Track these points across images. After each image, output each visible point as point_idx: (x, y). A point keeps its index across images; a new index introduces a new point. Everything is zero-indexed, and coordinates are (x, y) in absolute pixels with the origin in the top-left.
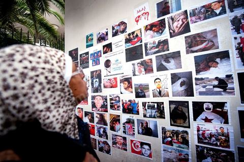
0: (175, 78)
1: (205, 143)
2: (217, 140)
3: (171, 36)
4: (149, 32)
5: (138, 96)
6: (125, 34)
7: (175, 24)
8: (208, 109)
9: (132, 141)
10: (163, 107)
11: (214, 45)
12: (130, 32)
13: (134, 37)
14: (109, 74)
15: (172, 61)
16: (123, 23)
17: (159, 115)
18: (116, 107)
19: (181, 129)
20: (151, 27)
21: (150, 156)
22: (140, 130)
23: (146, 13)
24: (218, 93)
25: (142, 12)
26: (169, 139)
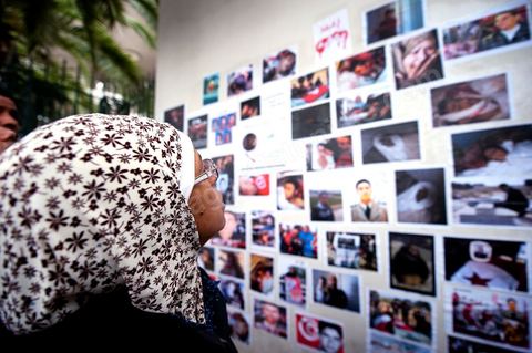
0: (404, 181)
4: (347, 75)
5: (316, 216)
8: (480, 255)
9: (299, 318)
10: (374, 246)
11: (498, 110)
12: (304, 73)
13: (311, 84)
14: (251, 165)
16: (287, 54)
18: (265, 238)
19: (414, 297)
20: (351, 65)
22: (320, 295)
23: (341, 34)
24: (507, 221)
25: (333, 30)
26: (386, 319)
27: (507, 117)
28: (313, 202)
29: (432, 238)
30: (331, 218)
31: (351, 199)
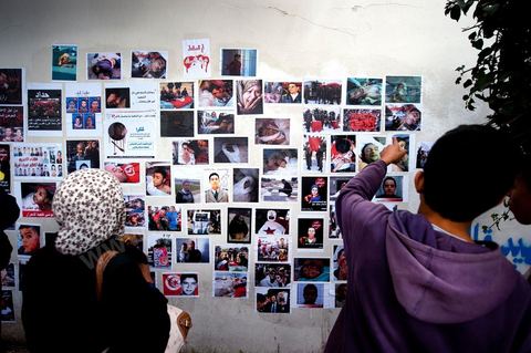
0: (238, 175)
1: (265, 260)
2: (277, 253)
3: (239, 113)
4: (206, 93)
5: (180, 199)
6: (160, 80)
7: (246, 95)
8: (272, 218)
9: (165, 276)
10: (220, 217)
11: (285, 139)
12: (174, 81)
13: (179, 92)
14: (120, 153)
15: (237, 151)
17: (212, 229)
18: (134, 219)
19: (240, 246)
20: (210, 86)
21: (196, 292)
22: (182, 256)
23: (204, 58)
24: (282, 199)
25: (198, 53)
26: (225, 262)
27: (288, 144)
28: (177, 188)
29: (250, 210)
30: (191, 201)
31: (206, 186)
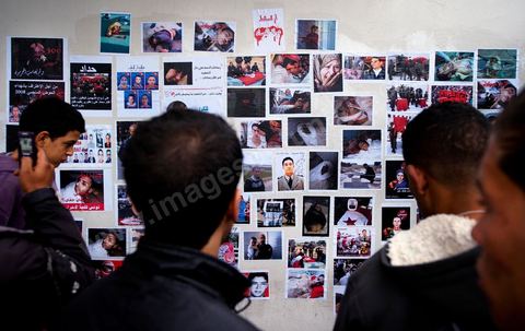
0: (315, 159)
1: (345, 254)
2: (359, 247)
3: (316, 90)
5: (249, 187)
6: (227, 54)
7: (324, 71)
8: (352, 207)
10: (294, 207)
11: (367, 119)
12: (243, 55)
13: (248, 67)
15: (314, 132)
16: (224, 28)
17: (285, 220)
19: (317, 239)
20: (284, 61)
21: (266, 294)
22: (250, 252)
23: (277, 30)
24: (364, 186)
25: (271, 24)
26: (299, 258)
27: (370, 124)
29: (329, 198)
30: (262, 189)
31: (279, 172)
